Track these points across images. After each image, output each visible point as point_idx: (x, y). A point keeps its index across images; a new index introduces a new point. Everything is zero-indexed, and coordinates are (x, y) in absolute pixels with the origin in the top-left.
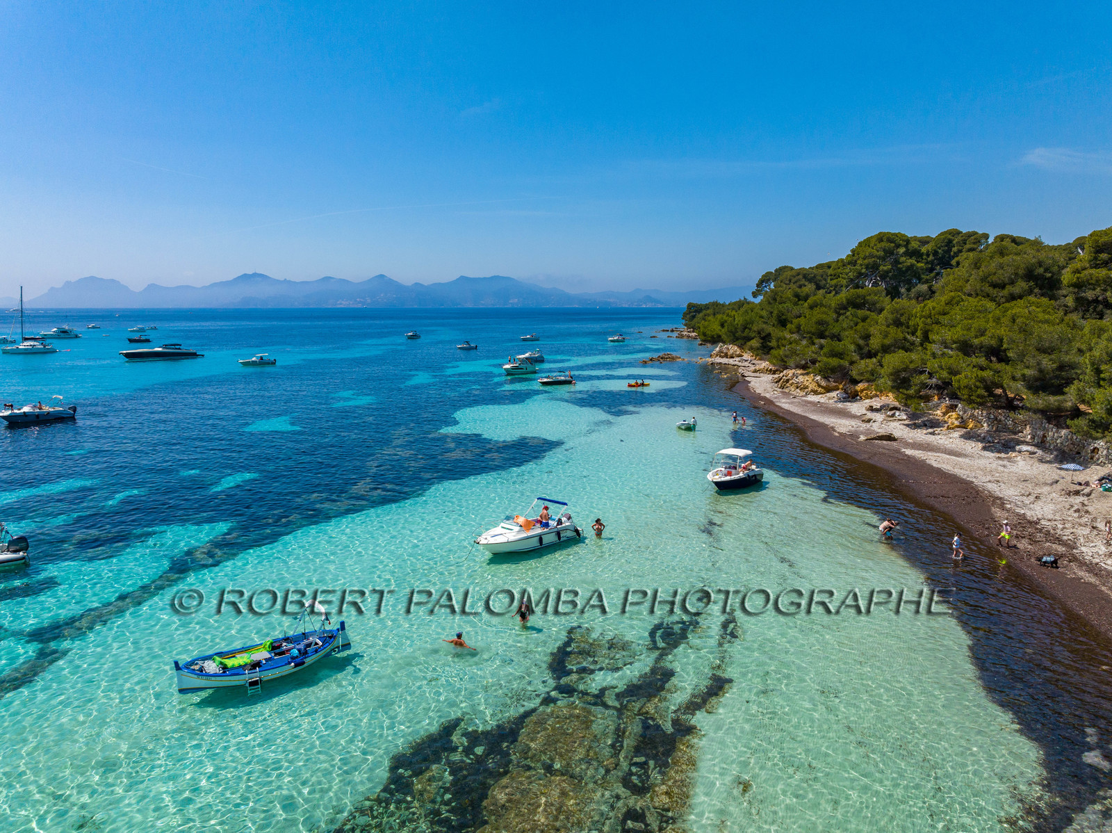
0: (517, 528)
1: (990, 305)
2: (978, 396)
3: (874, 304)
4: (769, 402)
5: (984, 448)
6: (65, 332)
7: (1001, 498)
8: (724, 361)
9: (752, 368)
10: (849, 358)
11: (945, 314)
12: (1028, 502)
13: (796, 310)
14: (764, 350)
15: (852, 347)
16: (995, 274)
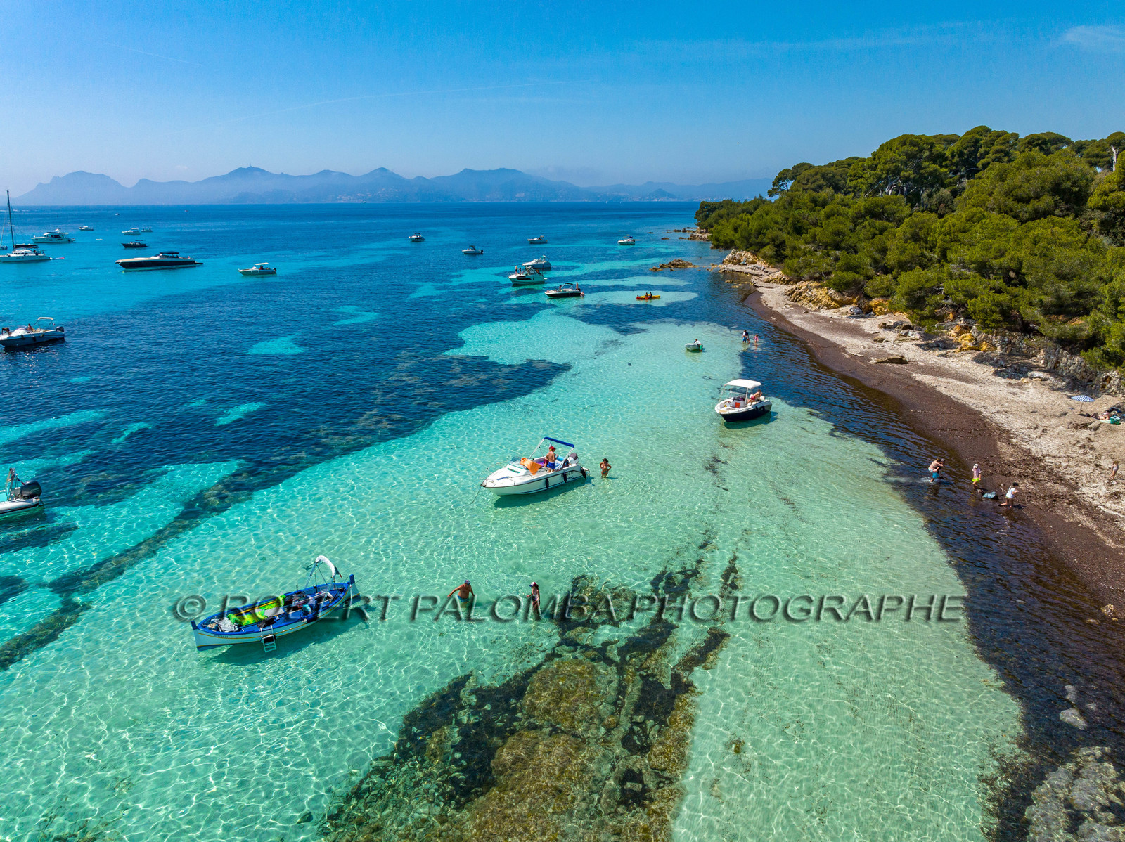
0: (524, 471)
1: (1013, 223)
2: (993, 321)
3: (893, 213)
4: (781, 317)
5: (996, 373)
6: (57, 236)
7: (1008, 431)
8: (736, 268)
9: (765, 277)
10: (864, 272)
11: (965, 232)
12: (1034, 436)
13: (812, 217)
14: (779, 257)
15: (868, 261)
16: (1020, 187)
